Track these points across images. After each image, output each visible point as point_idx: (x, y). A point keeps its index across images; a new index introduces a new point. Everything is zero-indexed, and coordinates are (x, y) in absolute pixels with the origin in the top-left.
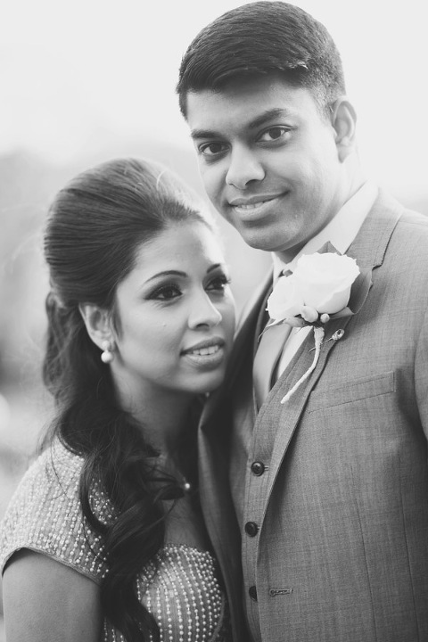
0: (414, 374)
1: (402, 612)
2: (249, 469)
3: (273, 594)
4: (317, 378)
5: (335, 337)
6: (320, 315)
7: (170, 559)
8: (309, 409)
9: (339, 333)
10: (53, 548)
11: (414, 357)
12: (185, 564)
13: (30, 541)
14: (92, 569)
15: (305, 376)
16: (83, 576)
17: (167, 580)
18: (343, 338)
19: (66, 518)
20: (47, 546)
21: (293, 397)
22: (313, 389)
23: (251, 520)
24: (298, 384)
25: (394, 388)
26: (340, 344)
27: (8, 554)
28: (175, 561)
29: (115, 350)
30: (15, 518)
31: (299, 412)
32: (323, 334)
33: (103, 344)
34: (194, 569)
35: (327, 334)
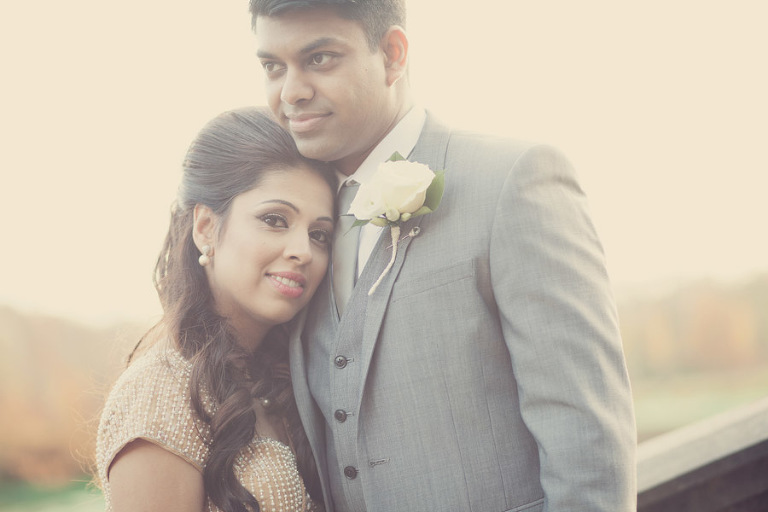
0: (489, 260)
1: (488, 468)
2: (332, 363)
3: (372, 464)
4: (397, 272)
5: (412, 234)
6: (401, 214)
7: (259, 450)
8: (393, 299)
9: (415, 230)
10: (163, 438)
11: (489, 245)
12: (273, 455)
13: (144, 431)
14: (197, 458)
15: (386, 270)
16: (190, 464)
17: (258, 468)
18: (419, 235)
19: (173, 411)
20: (159, 436)
21: (378, 289)
22: (396, 280)
23: (339, 407)
24: (381, 278)
25: (473, 273)
26: (416, 240)
27: (119, 446)
28: (263, 451)
29: (211, 254)
30: (120, 417)
31: (386, 302)
32: (398, 233)
33: (203, 248)
34: (280, 459)
35: (403, 232)
